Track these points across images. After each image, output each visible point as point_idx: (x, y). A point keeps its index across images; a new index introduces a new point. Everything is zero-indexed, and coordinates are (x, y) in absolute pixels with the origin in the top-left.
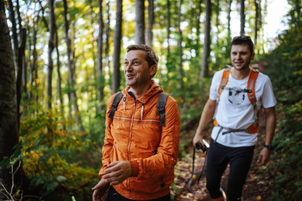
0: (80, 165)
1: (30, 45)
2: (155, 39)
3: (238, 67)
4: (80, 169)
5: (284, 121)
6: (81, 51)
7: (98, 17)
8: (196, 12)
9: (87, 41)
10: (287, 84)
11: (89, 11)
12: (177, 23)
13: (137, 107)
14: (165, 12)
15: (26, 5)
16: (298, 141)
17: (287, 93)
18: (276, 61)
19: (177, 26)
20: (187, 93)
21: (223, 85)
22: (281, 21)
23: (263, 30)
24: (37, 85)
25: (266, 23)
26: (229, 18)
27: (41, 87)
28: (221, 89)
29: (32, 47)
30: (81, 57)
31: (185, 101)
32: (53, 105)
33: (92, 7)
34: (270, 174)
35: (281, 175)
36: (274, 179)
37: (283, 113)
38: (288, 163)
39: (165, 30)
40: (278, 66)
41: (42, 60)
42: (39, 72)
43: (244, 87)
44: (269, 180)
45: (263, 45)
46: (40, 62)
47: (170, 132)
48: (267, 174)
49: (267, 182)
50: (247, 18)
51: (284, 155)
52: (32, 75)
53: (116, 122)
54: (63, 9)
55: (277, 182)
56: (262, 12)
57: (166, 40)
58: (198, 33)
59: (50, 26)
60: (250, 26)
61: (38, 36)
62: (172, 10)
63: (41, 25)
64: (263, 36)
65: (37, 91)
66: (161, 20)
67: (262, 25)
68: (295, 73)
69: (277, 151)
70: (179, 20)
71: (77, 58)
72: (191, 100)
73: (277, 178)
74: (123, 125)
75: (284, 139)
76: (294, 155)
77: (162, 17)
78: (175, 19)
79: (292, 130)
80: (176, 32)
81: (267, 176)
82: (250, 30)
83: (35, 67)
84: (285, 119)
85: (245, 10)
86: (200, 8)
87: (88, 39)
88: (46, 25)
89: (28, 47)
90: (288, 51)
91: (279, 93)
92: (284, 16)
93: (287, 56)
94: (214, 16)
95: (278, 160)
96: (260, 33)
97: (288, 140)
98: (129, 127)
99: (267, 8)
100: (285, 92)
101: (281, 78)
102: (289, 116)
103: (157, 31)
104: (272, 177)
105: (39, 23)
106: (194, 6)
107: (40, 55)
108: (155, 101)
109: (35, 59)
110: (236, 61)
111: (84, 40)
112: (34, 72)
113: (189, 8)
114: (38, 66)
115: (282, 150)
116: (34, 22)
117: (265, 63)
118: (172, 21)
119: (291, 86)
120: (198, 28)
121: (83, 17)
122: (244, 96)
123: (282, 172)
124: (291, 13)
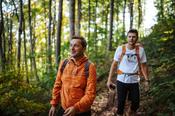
0: (35, 102)
1: (8, 30)
2: (82, 28)
3: (131, 44)
4: (34, 104)
5: (153, 77)
6: (38, 34)
7: (49, 14)
8: (105, 13)
9: (42, 28)
10: (155, 55)
11: (44, 11)
12: (94, 18)
13: (75, 67)
14: (88, 12)
15: (6, 6)
16: (160, 89)
17: (155, 61)
18: (149, 42)
19: (94, 20)
20: (99, 60)
21: (124, 53)
22: (152, 19)
23: (143, 23)
24: (12, 53)
25: (145, 20)
26: (124, 17)
27: (14, 55)
28: (123, 55)
29: (10, 31)
30: (38, 37)
31: (98, 64)
32: (21, 65)
33: (45, 9)
34: (144, 108)
35: (150, 109)
36: (146, 111)
37: (152, 72)
38: (154, 102)
39: (87, 23)
40: (151, 45)
41: (15, 39)
42: (13, 45)
43: (134, 53)
44: (143, 111)
45: (143, 32)
46: (14, 39)
47: (92, 81)
48: (143, 108)
49: (142, 112)
50: (134, 16)
51: (152, 97)
52: (9, 47)
53: (64, 74)
54: (28, 9)
55: (148, 113)
56: (143, 14)
57: (88, 28)
58: (106, 25)
59: (20, 19)
60: (136, 21)
61: (13, 24)
62: (92, 12)
63: (15, 18)
64: (143, 27)
65: (12, 57)
66: (85, 17)
67: (143, 21)
68: (159, 49)
69: (148, 94)
70: (95, 17)
71: (36, 37)
72: (101, 63)
73: (148, 110)
74: (68, 76)
75: (153, 88)
76: (157, 97)
77: (86, 15)
78: (93, 17)
79: (157, 83)
80: (93, 24)
81: (142, 109)
82: (136, 24)
83: (11, 42)
84: (153, 76)
85: (133, 12)
86: (108, 10)
87: (43, 27)
88: (18, 18)
89: (7, 31)
90: (156, 37)
91: (151, 60)
92: (155, 16)
93: (156, 39)
94: (116, 15)
95: (149, 100)
96: (141, 25)
97: (154, 88)
98: (71, 77)
99: (145, 11)
100: (154, 60)
101: (152, 52)
102: (156, 74)
103: (83, 23)
104: (145, 110)
105: (14, 17)
106: (104, 9)
107: (14, 36)
108: (84, 64)
109: (11, 38)
110: (130, 40)
111: (40, 27)
112: (10, 46)
113: (102, 11)
114: (12, 42)
115: (151, 94)
116: (11, 16)
117: (144, 43)
118: (92, 17)
119: (157, 56)
120: (106, 21)
121: (40, 14)
122: (135, 57)
123: (151, 107)
124: (159, 15)
